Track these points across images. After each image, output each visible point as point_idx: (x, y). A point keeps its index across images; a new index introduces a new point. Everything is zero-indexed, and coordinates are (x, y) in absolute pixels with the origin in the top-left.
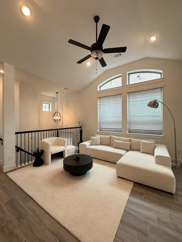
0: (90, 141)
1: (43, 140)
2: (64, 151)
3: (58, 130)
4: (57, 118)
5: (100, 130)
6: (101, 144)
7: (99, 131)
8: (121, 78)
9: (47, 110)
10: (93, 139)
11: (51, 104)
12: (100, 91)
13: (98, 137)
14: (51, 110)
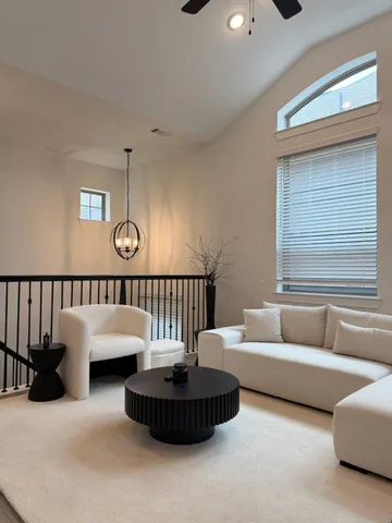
0: (242, 327)
1: (68, 310)
2: (141, 353)
3: (123, 279)
4: (127, 242)
5: (286, 288)
6: (286, 340)
7: (279, 289)
8: (374, 69)
9: (97, 216)
10: (253, 318)
11: (108, 195)
12: (288, 129)
13: (273, 311)
14: (108, 219)
